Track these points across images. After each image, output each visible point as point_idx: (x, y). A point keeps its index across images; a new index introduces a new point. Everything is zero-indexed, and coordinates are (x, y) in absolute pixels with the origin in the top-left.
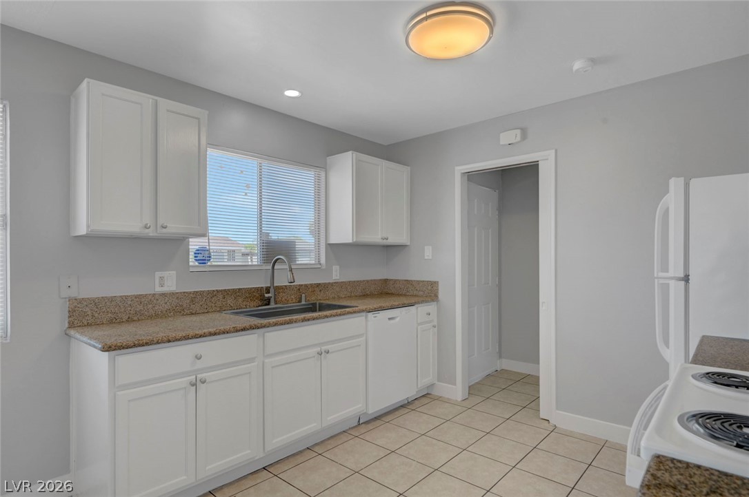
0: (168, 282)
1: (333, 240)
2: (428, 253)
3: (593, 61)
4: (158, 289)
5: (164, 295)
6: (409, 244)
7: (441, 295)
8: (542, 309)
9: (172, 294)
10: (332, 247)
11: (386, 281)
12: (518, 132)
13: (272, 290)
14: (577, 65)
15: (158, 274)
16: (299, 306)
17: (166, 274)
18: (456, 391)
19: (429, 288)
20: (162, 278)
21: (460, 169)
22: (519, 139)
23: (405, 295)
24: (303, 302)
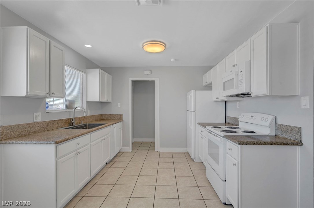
0: (39, 117)
1: (89, 100)
2: (119, 105)
3: (176, 60)
4: (35, 121)
5: (38, 123)
6: (111, 102)
7: (124, 119)
8: (156, 121)
9: (41, 122)
10: (88, 103)
11: (101, 115)
12: (150, 71)
13: (74, 119)
14: (172, 60)
15: (35, 114)
16: (81, 125)
17: (38, 114)
18: (129, 149)
19: (120, 117)
20: (36, 115)
21: (131, 79)
22: (150, 73)
23: (110, 120)
24: (82, 124)
